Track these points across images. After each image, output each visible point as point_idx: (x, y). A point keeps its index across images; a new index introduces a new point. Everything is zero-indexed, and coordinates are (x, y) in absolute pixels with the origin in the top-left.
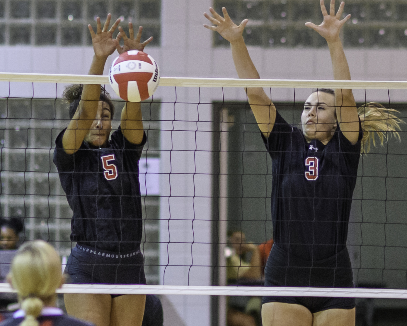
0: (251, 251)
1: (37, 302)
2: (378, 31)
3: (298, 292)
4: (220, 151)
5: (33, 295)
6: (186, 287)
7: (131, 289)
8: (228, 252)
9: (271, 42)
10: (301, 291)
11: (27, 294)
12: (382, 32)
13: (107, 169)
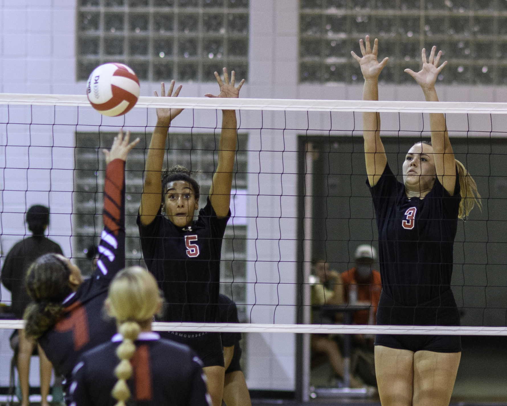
0: (334, 279)
1: (134, 326)
2: (456, 68)
3: (380, 330)
4: (305, 196)
5: (131, 319)
6: (272, 325)
7: (219, 327)
8: (312, 280)
9: (354, 78)
10: (383, 329)
11: (125, 318)
12: (460, 70)
13: (189, 248)
